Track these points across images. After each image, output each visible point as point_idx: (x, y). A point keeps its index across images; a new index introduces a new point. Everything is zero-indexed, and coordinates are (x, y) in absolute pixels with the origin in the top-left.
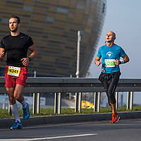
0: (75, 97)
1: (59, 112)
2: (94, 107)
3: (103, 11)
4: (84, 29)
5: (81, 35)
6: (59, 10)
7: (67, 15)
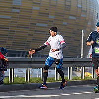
0: (81, 70)
1: (71, 79)
2: (92, 76)
3: (97, 18)
4: (85, 29)
5: (84, 32)
6: (70, 17)
7: (75, 20)
